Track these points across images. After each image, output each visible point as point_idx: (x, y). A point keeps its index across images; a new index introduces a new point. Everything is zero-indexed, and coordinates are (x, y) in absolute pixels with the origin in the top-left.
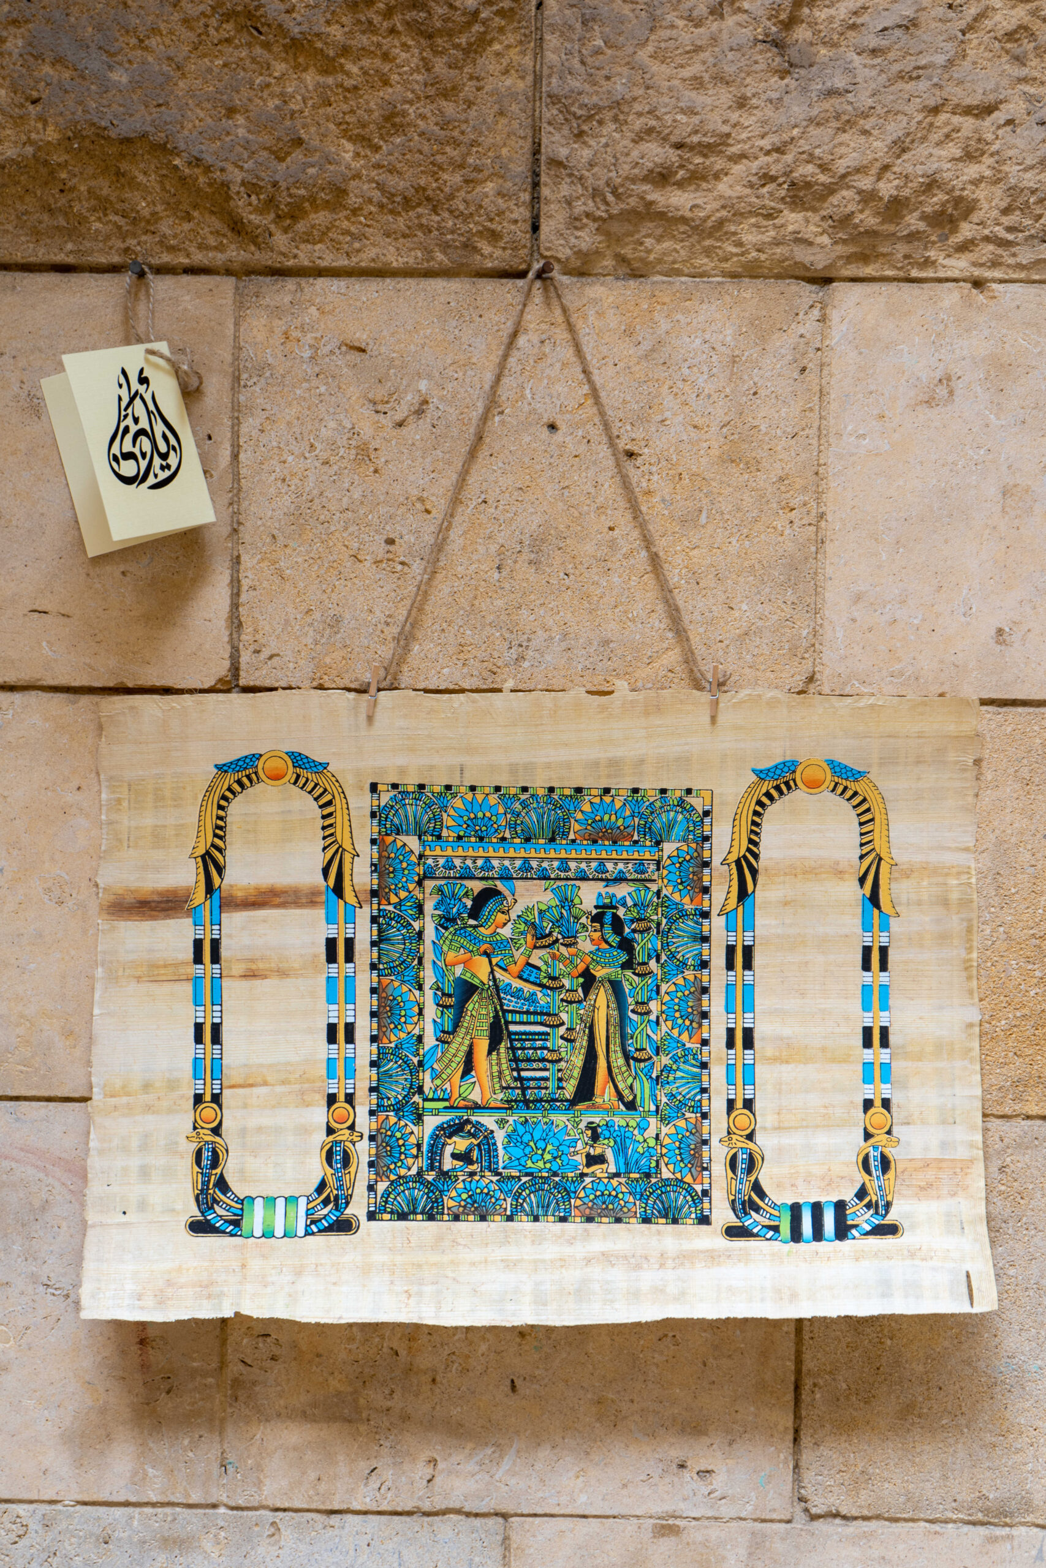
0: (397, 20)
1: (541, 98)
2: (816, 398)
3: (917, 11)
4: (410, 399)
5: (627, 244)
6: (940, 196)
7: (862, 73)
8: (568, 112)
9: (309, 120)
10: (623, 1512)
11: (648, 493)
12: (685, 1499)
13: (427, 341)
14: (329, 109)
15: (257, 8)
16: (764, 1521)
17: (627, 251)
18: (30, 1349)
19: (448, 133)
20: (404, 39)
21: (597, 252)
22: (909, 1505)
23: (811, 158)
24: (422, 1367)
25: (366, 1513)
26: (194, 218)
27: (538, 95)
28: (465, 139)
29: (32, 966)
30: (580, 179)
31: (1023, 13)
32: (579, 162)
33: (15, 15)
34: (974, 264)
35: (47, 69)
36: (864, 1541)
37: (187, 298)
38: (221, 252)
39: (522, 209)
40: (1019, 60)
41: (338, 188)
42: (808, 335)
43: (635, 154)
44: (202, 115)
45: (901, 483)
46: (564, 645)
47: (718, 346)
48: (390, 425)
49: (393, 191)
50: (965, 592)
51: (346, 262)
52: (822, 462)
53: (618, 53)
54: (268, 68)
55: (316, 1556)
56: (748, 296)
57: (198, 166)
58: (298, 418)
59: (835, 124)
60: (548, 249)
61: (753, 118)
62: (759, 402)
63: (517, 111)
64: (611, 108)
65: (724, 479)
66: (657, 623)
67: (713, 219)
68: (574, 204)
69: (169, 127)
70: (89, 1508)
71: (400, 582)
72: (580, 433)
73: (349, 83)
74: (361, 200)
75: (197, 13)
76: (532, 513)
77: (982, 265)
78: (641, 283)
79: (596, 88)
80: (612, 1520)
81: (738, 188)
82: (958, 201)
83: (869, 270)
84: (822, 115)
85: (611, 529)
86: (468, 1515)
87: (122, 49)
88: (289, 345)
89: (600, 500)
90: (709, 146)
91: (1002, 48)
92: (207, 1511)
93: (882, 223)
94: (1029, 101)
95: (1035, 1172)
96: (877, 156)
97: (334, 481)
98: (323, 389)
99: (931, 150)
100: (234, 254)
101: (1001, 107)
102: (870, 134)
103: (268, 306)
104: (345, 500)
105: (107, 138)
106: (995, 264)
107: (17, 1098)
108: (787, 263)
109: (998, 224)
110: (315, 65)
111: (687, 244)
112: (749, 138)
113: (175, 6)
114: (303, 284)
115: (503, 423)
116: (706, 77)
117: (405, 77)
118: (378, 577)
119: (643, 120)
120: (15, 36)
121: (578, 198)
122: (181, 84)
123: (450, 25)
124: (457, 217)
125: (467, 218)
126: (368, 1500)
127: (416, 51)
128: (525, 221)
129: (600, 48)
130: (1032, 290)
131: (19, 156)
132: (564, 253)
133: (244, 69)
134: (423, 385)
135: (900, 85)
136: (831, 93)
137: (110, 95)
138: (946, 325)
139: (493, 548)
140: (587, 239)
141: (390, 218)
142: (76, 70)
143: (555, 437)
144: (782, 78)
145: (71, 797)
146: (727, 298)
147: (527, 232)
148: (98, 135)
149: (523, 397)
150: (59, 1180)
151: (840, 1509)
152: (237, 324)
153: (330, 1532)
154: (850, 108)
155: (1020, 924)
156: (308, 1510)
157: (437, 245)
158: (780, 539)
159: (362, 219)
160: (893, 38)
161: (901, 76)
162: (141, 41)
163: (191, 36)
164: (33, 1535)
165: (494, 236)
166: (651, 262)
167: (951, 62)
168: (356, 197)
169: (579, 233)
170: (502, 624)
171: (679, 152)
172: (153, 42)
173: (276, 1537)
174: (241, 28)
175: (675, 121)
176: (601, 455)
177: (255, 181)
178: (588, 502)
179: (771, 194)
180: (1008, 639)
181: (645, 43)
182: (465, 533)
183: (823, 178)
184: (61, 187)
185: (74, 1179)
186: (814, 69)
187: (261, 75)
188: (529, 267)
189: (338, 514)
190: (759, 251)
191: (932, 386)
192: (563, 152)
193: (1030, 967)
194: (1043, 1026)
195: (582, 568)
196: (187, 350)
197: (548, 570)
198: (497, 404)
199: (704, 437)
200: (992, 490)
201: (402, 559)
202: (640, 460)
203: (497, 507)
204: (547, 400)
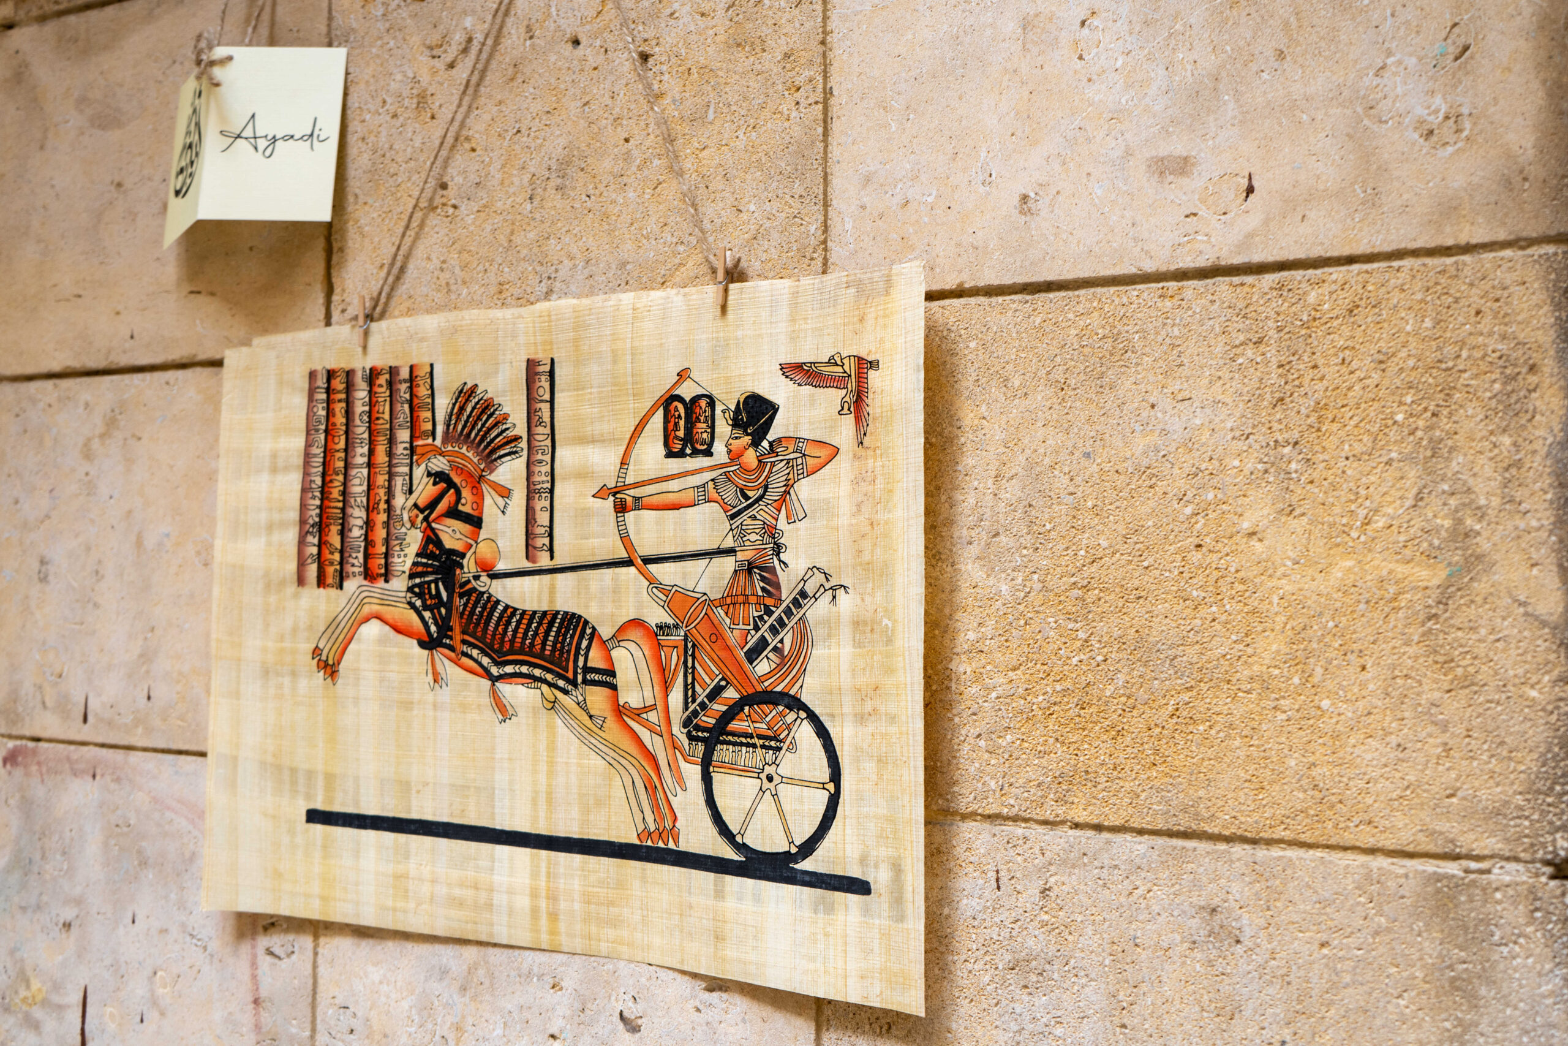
4: (458, 37)
11: (660, 95)
18: (179, 997)
45: (910, 36)
46: (586, 272)
48: (443, 68)
50: (983, 155)
52: (829, 29)
58: (375, 76)
65: (731, 66)
66: (669, 238)
71: (452, 226)
72: (598, 43)
76: (558, 136)
85: (627, 140)
89: (617, 110)
95: (1085, 899)
97: (401, 133)
98: (392, 44)
104: (409, 150)
115: (533, 46)
118: (433, 222)
134: (468, 22)
139: (526, 178)
143: (577, 52)
149: (549, 15)
155: (1058, 569)
158: (787, 124)
170: (534, 258)
178: (606, 115)
180: (1033, 206)
182: (503, 166)
189: (404, 165)
193: (1071, 625)
194: (1090, 705)
195: (601, 187)
196: (295, 29)
197: (572, 194)
198: (529, 29)
199: (710, 24)
200: (1010, 26)
201: (453, 202)
202: (651, 61)
203: (528, 135)
204: (570, 14)
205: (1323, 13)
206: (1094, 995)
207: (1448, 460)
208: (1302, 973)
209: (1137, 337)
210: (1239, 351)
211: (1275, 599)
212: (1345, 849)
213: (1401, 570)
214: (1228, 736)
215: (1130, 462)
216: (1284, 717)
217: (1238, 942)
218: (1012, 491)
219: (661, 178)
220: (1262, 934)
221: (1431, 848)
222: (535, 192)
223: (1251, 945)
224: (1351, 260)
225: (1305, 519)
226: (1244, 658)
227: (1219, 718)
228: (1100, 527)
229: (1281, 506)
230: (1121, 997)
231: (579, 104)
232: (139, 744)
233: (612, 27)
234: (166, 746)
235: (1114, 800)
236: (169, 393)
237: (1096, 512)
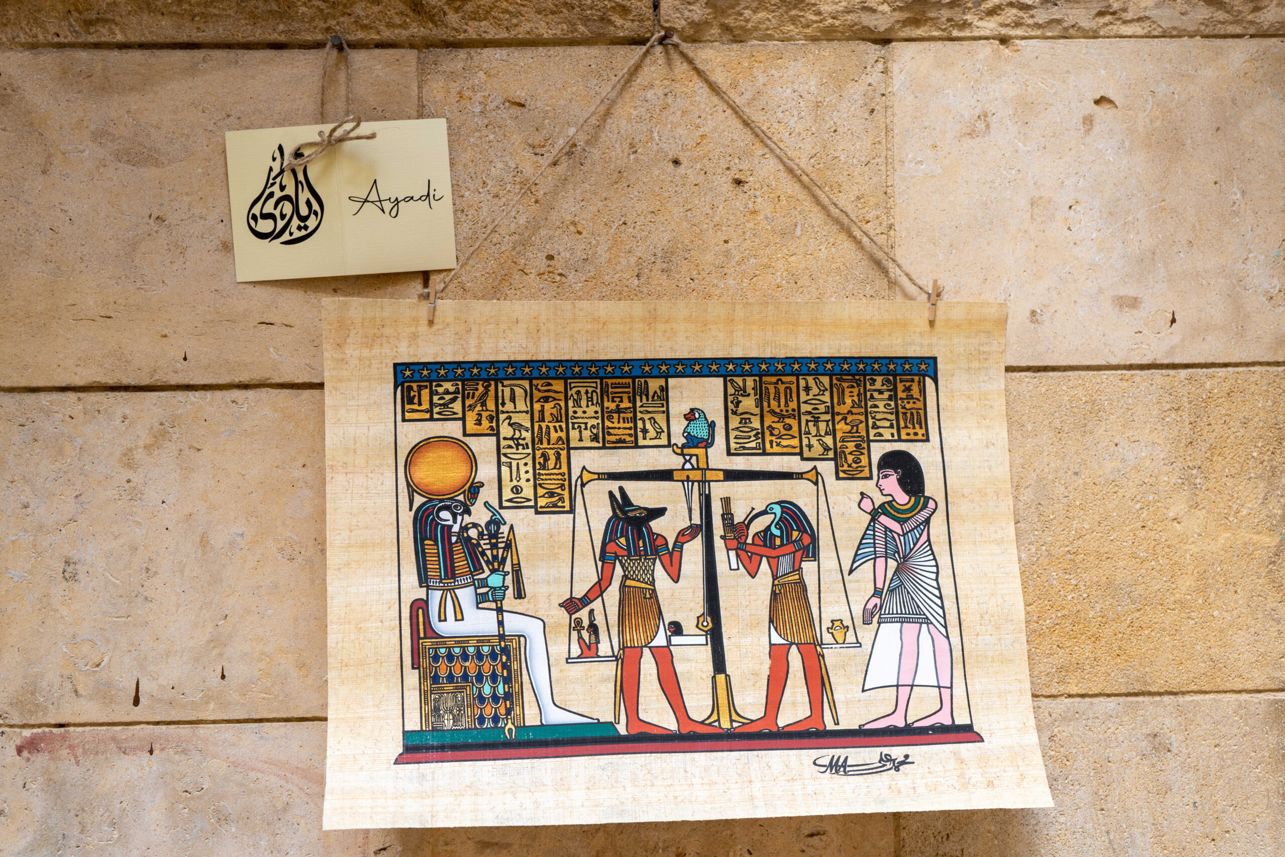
2: (883, 134)
4: (562, 143)
5: (730, 15)
11: (754, 212)
13: (574, 97)
17: (730, 21)
21: (707, 23)
29: (270, 612)
34: (1002, 25)
37: (379, 67)
38: (405, 29)
42: (874, 84)
45: (952, 198)
47: (805, 94)
48: (547, 164)
50: (1005, 282)
51: (506, 35)
52: (889, 184)
56: (827, 54)
58: (472, 161)
60: (667, 21)
62: (838, 137)
71: (559, 290)
72: (698, 166)
76: (662, 232)
77: (1007, 25)
78: (741, 46)
83: (920, 32)
85: (726, 242)
88: (463, 102)
89: (717, 219)
95: (1078, 740)
97: (503, 211)
98: (491, 137)
100: (416, 30)
103: (445, 72)
104: (513, 225)
106: (1018, 24)
107: (261, 721)
108: (856, 27)
111: (777, 14)
114: (473, 54)
115: (637, 160)
118: (541, 286)
130: (1046, 44)
132: (680, 24)
138: (982, 74)
139: (633, 260)
140: (698, 12)
143: (679, 171)
145: (297, 474)
146: (811, 56)
147: (650, 8)
149: (652, 138)
150: (297, 785)
152: (420, 87)
155: (1058, 543)
157: (581, 19)
165: (624, 10)
166: (749, 30)
169: (692, 7)
178: (707, 221)
180: (1039, 318)
182: (610, 249)
185: (310, 784)
188: (653, 35)
189: (507, 237)
190: (834, 18)
191: (973, 121)
193: (1067, 576)
194: (1079, 623)
195: (704, 274)
196: (380, 109)
197: (677, 276)
198: (632, 145)
200: (1022, 202)
201: (560, 271)
202: (746, 187)
203: (634, 228)
204: (671, 141)
205: (1214, 223)
206: (1084, 794)
207: (1280, 477)
208: (1205, 763)
209: (1106, 403)
210: (1166, 414)
211: (1188, 556)
212: (1226, 692)
213: (1256, 538)
214: (1162, 635)
215: (1102, 478)
216: (1193, 622)
217: (1169, 751)
218: (1027, 495)
219: (757, 272)
220: (1183, 745)
221: (1273, 687)
222: (642, 271)
223: (1176, 752)
224: (1226, 365)
225: (1204, 511)
226: (1171, 591)
227: (1156, 626)
228: (1084, 517)
229: (1191, 503)
230: (1101, 792)
231: (681, 210)
232: (212, 718)
233: (711, 156)
234: (246, 717)
235: (1095, 678)
236: (237, 410)
237: (1082, 508)
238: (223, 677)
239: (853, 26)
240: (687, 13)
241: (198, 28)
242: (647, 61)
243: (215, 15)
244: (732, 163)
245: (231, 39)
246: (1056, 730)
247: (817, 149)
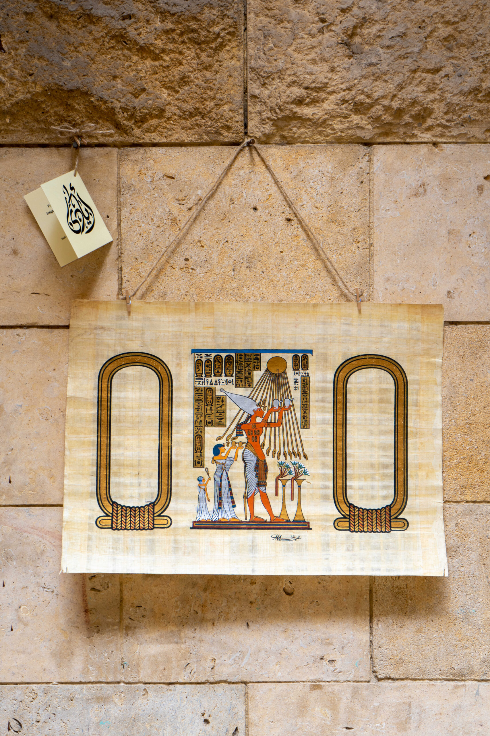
0: (185, 37)
1: (247, 69)
2: (368, 194)
3: (406, 30)
4: (194, 198)
5: (285, 130)
6: (418, 107)
7: (384, 56)
8: (259, 75)
9: (148, 81)
10: (297, 680)
11: (297, 236)
12: (323, 673)
13: (201, 173)
14: (157, 76)
15: (126, 33)
16: (358, 682)
17: (285, 133)
18: (37, 616)
19: (208, 85)
20: (188, 45)
21: (273, 134)
22: (420, 673)
23: (363, 92)
24: (208, 618)
25: (185, 683)
26: (99, 123)
27: (245, 68)
28: (215, 87)
29: (35, 448)
30: (265, 103)
31: (451, 30)
32: (264, 96)
33: (22, 38)
34: (433, 136)
35: (36, 61)
36: (402, 689)
37: (97, 156)
38: (112, 137)
39: (240, 116)
40: (450, 49)
41: (161, 109)
42: (363, 168)
43: (288, 92)
44: (102, 79)
45: (405, 230)
47: (325, 173)
48: (186, 210)
49: (185, 110)
50: (433, 276)
51: (165, 140)
52: (371, 221)
53: (280, 50)
54: (130, 59)
55: (164, 703)
56: (337, 151)
57: (101, 101)
58: (146, 208)
59: (372, 78)
60: (252, 133)
61: (338, 76)
62: (343, 196)
63: (237, 75)
64: (277, 73)
65: (329, 229)
66: (302, 292)
67: (322, 119)
68: (262, 114)
69: (89, 84)
70: (64, 685)
71: (191, 277)
72: (267, 211)
73: (165, 64)
74: (171, 114)
75: (100, 36)
76: (247, 246)
77: (437, 136)
78: (291, 147)
79: (270, 64)
80: (292, 683)
81: (332, 105)
82: (426, 109)
83: (389, 140)
84: (367, 74)
85: (281, 252)
86: (229, 683)
87: (68, 52)
88: (141, 176)
89: (276, 240)
90: (319, 88)
91: (442, 44)
92: (115, 685)
93: (394, 119)
94: (455, 67)
95: (471, 526)
96: (391, 91)
97: (162, 234)
99: (413, 88)
100: (117, 138)
101: (443, 69)
102: (388, 82)
103: (132, 160)
104: (167, 242)
105: (63, 90)
106: (442, 135)
107: (29, 506)
108: (353, 137)
109: (443, 119)
110: (150, 57)
111: (311, 130)
112: (336, 84)
113: (90, 33)
114: (147, 150)
115: (234, 207)
116: (317, 59)
117: (189, 61)
118: (182, 275)
119: (291, 77)
120: (22, 48)
121: (264, 111)
122: (93, 66)
123: (208, 39)
124: (212, 120)
125: (217, 121)
126: (186, 677)
127: (193, 50)
128: (241, 121)
129: (272, 47)
130: (458, 146)
131: (24, 98)
132: (258, 135)
133: (120, 59)
134: (199, 192)
135: (400, 61)
136: (371, 65)
137: (63, 71)
138: (422, 162)
139: (231, 262)
140: (268, 128)
141: (184, 121)
142: (48, 61)
143: (257, 213)
144: (349, 59)
145: (51, 374)
146: (329, 152)
147: (242, 126)
148: (58, 89)
149: (242, 196)
150: (48, 541)
151: (391, 676)
152: (119, 168)
153: (170, 692)
154: (378, 71)
155: (461, 418)
156: (160, 683)
157: (204, 132)
158: (354, 255)
159: (172, 122)
160: (396, 41)
161: (400, 57)
162: (76, 48)
163: (97, 46)
164: (39, 697)
165: (228, 128)
166: (296, 138)
167: (421, 51)
168: (169, 112)
169: (265, 126)
170: (236, 294)
171: (307, 91)
172: (81, 49)
173: (146, 695)
174: (118, 42)
175: (305, 78)
176: (276, 221)
177: (126, 107)
178: (271, 241)
179: (346, 108)
180: (452, 295)
181: (290, 45)
182: (219, 255)
183: (368, 101)
184: (43, 111)
185: (55, 540)
186: (363, 55)
187: (127, 61)
188: (244, 140)
189: (164, 248)
190: (341, 132)
191: (417, 188)
192: (257, 92)
193: (466, 436)
194: (472, 462)
195: (269, 269)
197: (255, 270)
198: (231, 200)
199: (320, 212)
200: (443, 232)
201: (192, 267)
202: (293, 222)
203: (232, 244)
204: (253, 197)
206: (474, 556)
215: (486, 383)
219: (298, 269)
222: (236, 267)
228: (476, 404)
230: (483, 555)
231: (258, 234)
232: (4, 504)
233: (274, 206)
234: (22, 503)
235: (481, 492)
236: (19, 339)
237: (474, 399)
238: (10, 482)
239: (352, 136)
240: (262, 129)
241: (3, 137)
242: (241, 155)
243: (12, 130)
244: (285, 210)
245: (19, 142)
246: (459, 520)
247: (332, 202)
